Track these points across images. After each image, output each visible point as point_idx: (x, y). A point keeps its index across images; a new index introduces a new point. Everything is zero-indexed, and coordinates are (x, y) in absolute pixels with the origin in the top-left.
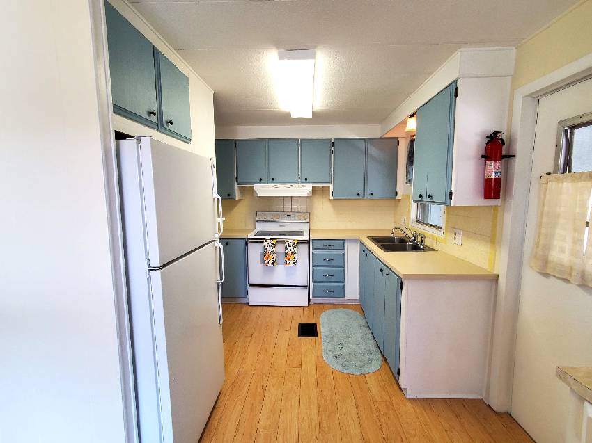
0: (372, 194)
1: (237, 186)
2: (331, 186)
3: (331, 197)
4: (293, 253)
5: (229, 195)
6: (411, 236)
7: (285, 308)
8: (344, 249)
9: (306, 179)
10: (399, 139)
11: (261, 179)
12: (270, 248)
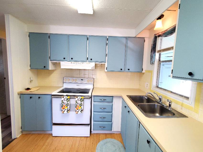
0: (129, 70)
1: (50, 62)
2: (106, 64)
3: (106, 71)
4: (81, 105)
5: (45, 67)
6: (158, 98)
7: (75, 138)
8: (112, 102)
9: (91, 59)
10: (145, 39)
11: (64, 58)
12: (66, 102)
